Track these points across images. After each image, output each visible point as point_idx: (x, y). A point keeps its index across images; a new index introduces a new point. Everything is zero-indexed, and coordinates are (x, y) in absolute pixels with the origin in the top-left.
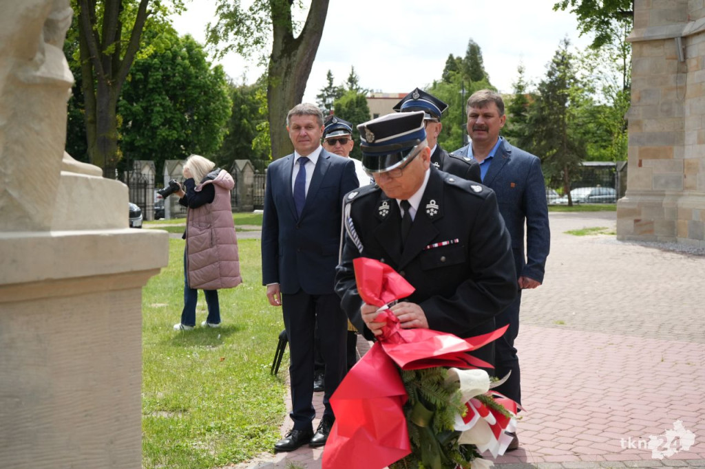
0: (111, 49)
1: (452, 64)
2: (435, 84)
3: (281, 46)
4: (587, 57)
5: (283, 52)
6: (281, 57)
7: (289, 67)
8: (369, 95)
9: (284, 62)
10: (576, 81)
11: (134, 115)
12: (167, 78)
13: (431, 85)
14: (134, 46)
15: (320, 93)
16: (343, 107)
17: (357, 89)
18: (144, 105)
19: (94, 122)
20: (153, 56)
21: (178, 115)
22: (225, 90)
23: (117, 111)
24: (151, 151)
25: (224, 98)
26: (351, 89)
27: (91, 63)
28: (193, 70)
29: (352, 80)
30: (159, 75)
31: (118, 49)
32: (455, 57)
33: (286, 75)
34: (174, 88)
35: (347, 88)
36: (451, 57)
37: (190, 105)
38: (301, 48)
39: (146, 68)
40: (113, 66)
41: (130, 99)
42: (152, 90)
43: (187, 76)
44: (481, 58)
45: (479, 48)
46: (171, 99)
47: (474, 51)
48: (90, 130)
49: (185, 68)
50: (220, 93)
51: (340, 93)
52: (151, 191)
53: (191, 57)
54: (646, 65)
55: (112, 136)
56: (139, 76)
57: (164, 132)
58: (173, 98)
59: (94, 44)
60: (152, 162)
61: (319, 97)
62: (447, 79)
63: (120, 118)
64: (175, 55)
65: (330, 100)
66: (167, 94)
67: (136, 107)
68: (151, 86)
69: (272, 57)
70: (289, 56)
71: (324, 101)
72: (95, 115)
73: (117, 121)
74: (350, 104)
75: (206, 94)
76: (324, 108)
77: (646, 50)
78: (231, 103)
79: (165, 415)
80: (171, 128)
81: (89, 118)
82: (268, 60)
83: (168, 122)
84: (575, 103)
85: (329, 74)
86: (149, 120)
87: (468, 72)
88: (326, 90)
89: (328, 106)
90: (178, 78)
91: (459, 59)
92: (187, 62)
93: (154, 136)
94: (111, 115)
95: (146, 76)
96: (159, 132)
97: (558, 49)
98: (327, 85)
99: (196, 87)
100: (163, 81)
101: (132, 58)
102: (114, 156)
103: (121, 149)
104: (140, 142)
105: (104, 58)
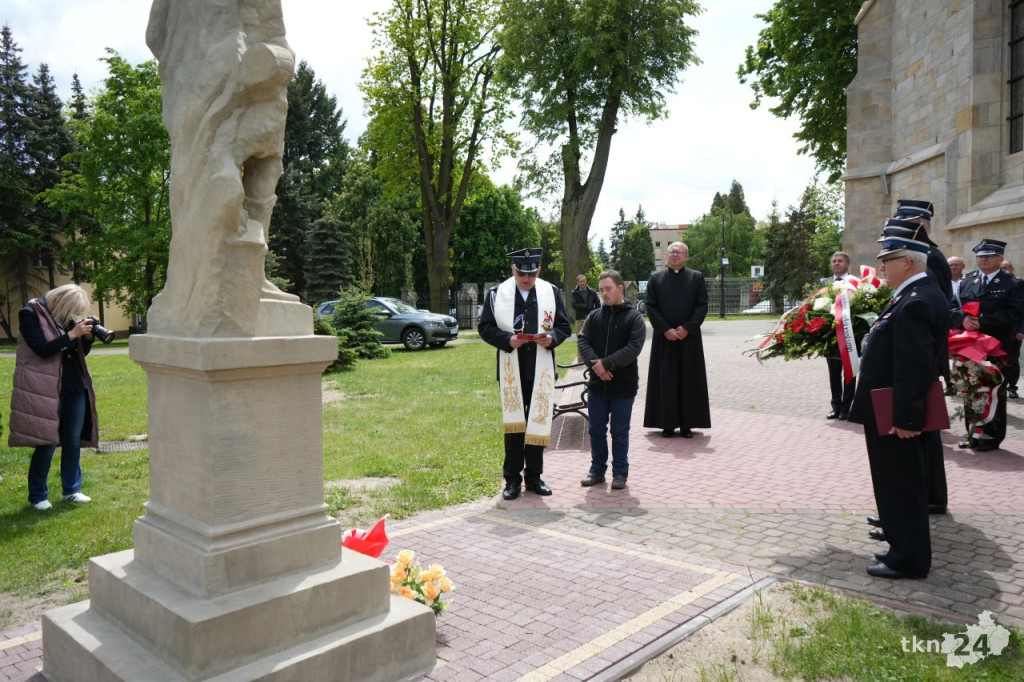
0: (444, 198)
1: (719, 201)
2: (704, 216)
3: (571, 192)
4: (831, 191)
5: (573, 196)
6: (571, 200)
7: (577, 208)
8: (654, 227)
9: (574, 204)
10: (825, 211)
11: (465, 248)
12: (490, 218)
13: (701, 218)
14: (461, 196)
15: (614, 227)
16: (631, 237)
17: (644, 223)
18: (473, 240)
19: (432, 254)
20: (478, 202)
21: (499, 247)
22: (535, 226)
23: (451, 244)
24: (478, 275)
25: (534, 233)
26: (639, 222)
27: (430, 210)
28: (509, 212)
29: (640, 215)
30: (484, 217)
31: (449, 199)
32: (721, 195)
33: (575, 214)
34: (495, 226)
35: (636, 222)
36: (718, 194)
37: (508, 239)
38: (586, 193)
39: (474, 211)
40: (446, 211)
41: (462, 236)
42: (478, 228)
43: (505, 216)
44: (743, 195)
45: (740, 187)
46: (493, 234)
47: (737, 189)
48: (430, 260)
49: (503, 210)
50: (531, 229)
51: (630, 226)
52: (474, 307)
53: (508, 202)
54: (857, 198)
55: (446, 264)
56: (469, 218)
57: (487, 260)
58: (495, 234)
59: (432, 195)
60: (476, 285)
61: (613, 229)
62: (713, 212)
63: (452, 251)
64: (496, 201)
65: (622, 232)
66: (491, 231)
67: (467, 241)
68: (478, 225)
69: (564, 200)
70: (577, 200)
71: (617, 233)
72: (433, 250)
73: (449, 254)
74: (636, 235)
75: (520, 230)
76: (617, 238)
77: (857, 186)
78: (540, 237)
79: (425, 470)
80: (493, 257)
81: (429, 251)
82: (561, 204)
83: (490, 253)
84: (823, 231)
85: (621, 212)
86: (477, 251)
87: (732, 206)
88: (619, 224)
89: (620, 237)
90: (498, 218)
91: (725, 196)
92: (505, 206)
93: (480, 263)
94: (445, 249)
95: (474, 217)
96: (484, 260)
97: (808, 185)
98: (619, 220)
99: (512, 225)
100: (487, 222)
101: (461, 204)
102: (447, 280)
103: (453, 275)
104: (469, 268)
105: (440, 206)
